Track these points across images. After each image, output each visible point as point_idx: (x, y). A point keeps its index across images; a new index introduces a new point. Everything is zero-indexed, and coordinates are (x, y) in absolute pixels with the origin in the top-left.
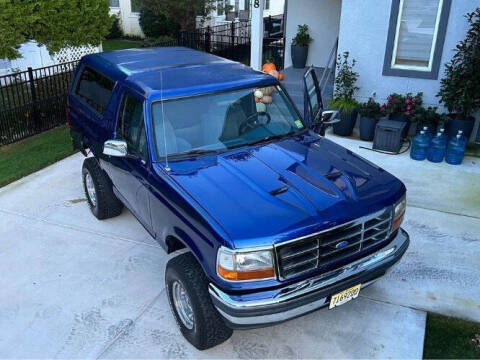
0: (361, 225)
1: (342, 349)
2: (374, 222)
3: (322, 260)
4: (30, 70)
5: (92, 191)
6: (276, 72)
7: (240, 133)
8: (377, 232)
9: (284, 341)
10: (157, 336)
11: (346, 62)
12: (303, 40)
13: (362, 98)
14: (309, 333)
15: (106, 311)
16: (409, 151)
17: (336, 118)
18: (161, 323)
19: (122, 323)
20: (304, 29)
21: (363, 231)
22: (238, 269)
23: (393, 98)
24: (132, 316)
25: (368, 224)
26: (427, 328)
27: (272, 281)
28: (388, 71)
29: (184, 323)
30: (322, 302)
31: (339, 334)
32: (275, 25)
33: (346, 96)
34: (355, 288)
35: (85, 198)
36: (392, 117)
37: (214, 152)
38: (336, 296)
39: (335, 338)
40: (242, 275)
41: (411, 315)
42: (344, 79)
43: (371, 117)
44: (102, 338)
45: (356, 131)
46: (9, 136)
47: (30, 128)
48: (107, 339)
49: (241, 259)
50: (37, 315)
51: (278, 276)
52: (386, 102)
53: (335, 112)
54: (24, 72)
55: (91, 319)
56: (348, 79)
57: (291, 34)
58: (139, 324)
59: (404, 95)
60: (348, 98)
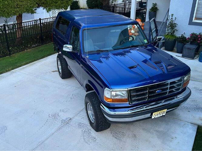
0: (168, 84)
1: (158, 137)
2: (174, 82)
3: (149, 97)
4: (40, 19)
5: (60, 67)
6: (141, 23)
7: (120, 44)
8: (176, 87)
9: (133, 132)
10: (80, 125)
11: (172, 19)
12: (154, 10)
13: (178, 35)
14: (144, 129)
15: (61, 114)
16: (198, 58)
17: (163, 40)
18: (82, 120)
19: (67, 119)
20: (155, 5)
21: (169, 86)
22: (112, 98)
23: (193, 35)
24: (71, 117)
25: (171, 83)
26: (197, 132)
27: (127, 104)
28: (191, 23)
29: (91, 120)
30: (149, 115)
31: (157, 131)
32: (144, 4)
33: (171, 33)
34: (164, 111)
35: (57, 70)
36: (191, 43)
37: (108, 51)
38: (155, 113)
39: (154, 132)
40: (114, 100)
41: (190, 126)
42: (171, 26)
43: (182, 43)
44: (58, 124)
45: (175, 49)
46: (31, 46)
47: (39, 42)
48: (60, 124)
49: (114, 93)
50: (34, 113)
51: (129, 102)
52: (189, 37)
53: (163, 37)
54: (38, 20)
55: (55, 116)
56: (173, 26)
57: (149, 7)
58: (74, 120)
59: (198, 34)
60: (172, 34)
